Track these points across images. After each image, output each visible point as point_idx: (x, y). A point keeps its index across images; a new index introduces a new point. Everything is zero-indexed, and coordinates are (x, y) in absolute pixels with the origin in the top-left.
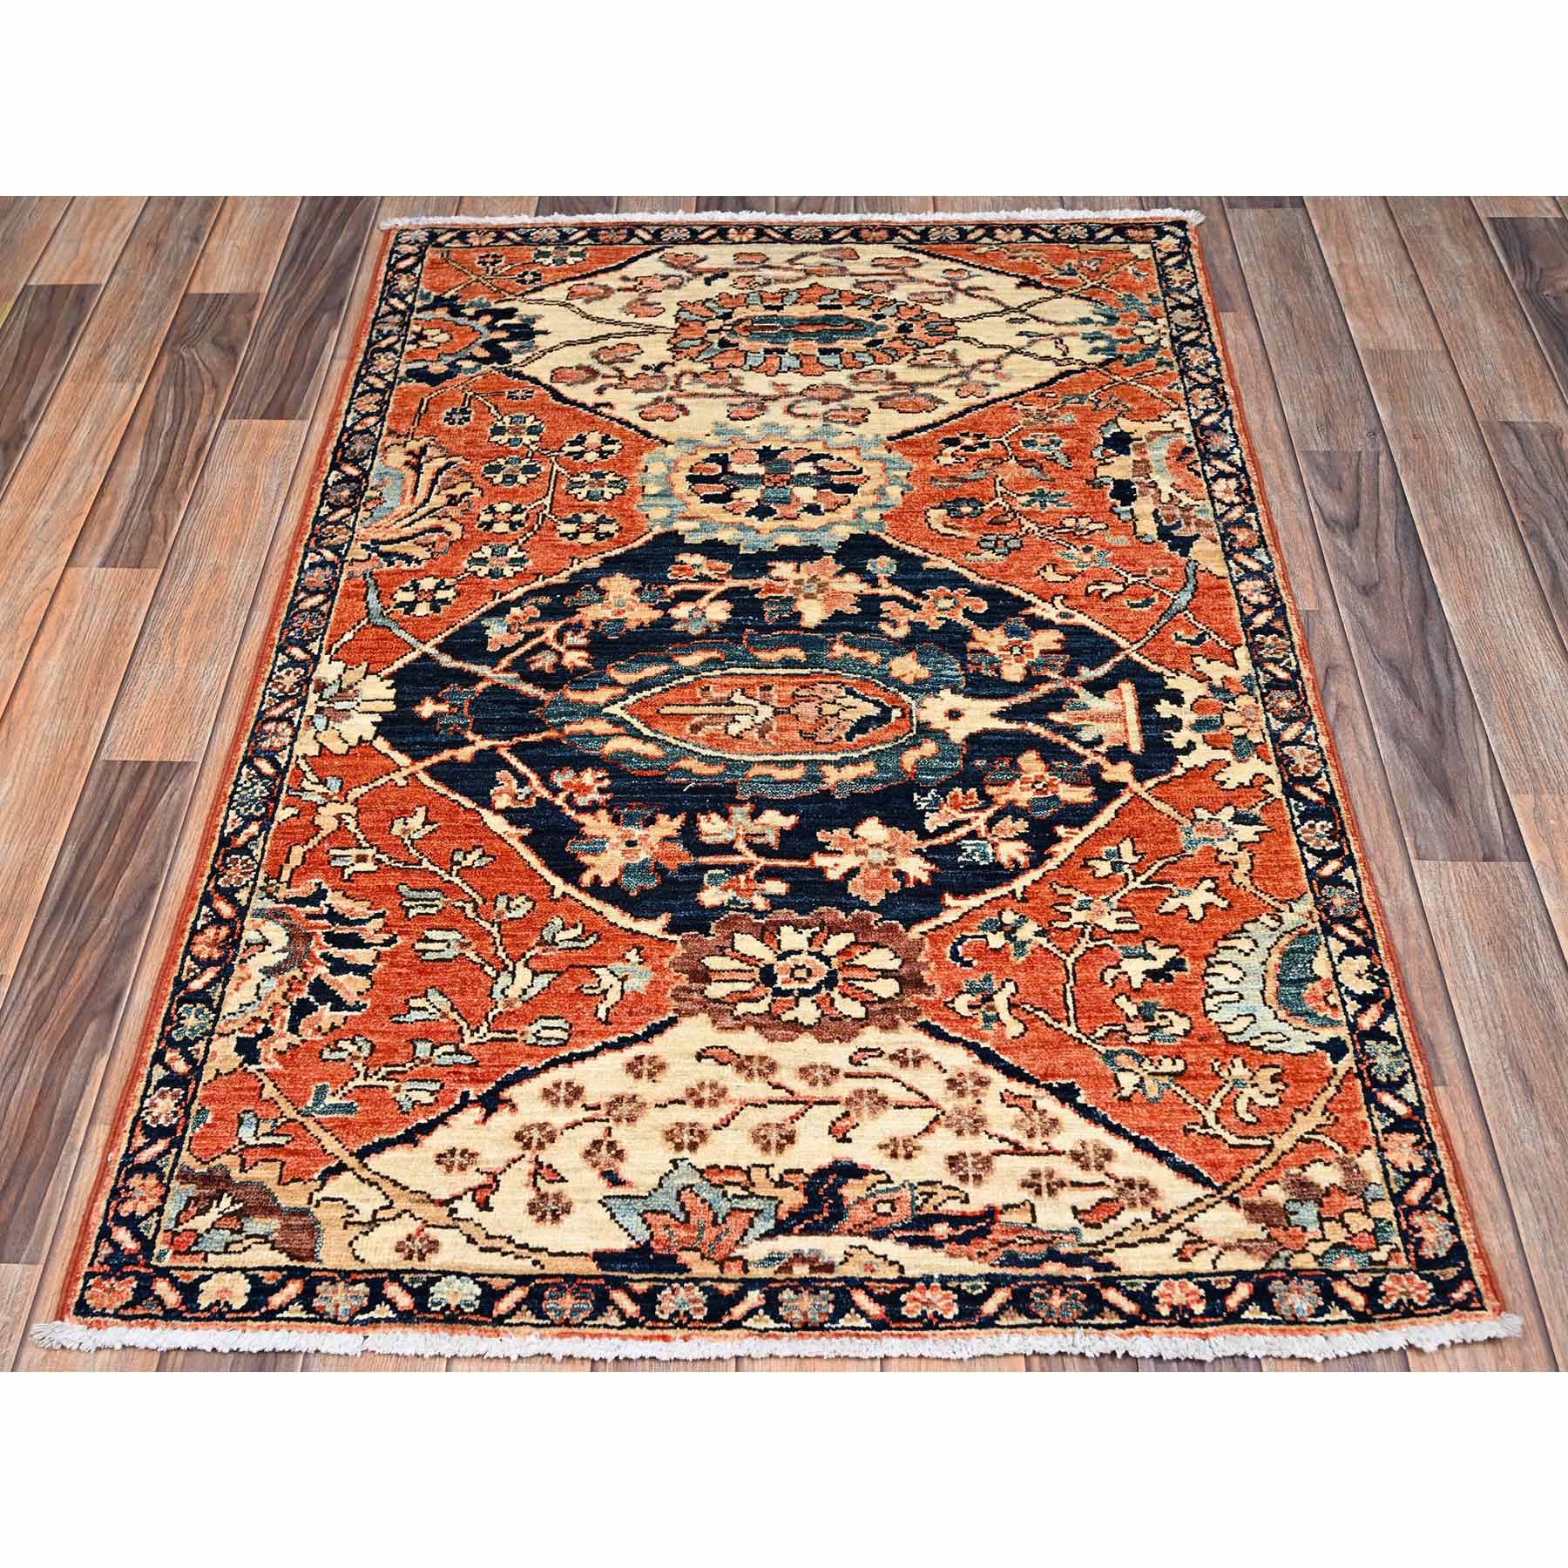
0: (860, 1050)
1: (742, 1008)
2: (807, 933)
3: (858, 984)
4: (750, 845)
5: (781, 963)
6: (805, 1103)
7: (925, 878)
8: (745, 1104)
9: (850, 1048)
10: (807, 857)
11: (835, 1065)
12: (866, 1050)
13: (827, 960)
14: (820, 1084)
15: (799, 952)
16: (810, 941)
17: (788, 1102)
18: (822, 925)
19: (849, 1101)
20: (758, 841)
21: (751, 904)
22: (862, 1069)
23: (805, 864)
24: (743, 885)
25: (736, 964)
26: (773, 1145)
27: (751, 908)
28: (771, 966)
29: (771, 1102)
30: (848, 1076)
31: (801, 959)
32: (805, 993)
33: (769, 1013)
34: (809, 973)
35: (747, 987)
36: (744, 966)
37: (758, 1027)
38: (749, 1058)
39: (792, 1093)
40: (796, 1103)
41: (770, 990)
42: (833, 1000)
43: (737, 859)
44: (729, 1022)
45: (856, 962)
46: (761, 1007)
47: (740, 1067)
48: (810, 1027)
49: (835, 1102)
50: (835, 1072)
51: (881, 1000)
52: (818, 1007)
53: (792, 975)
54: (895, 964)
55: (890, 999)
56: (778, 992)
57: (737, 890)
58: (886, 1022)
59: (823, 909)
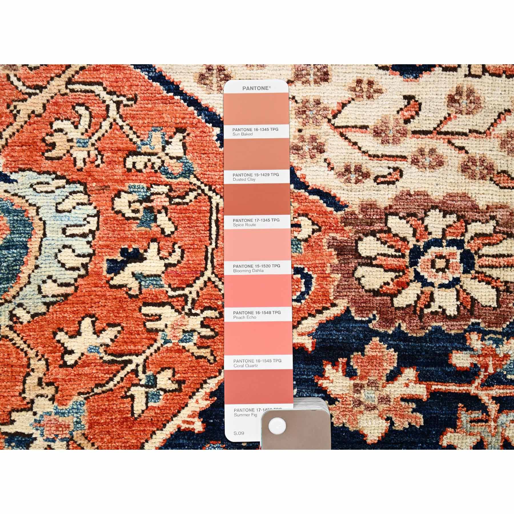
0: (393, 183)
1: (488, 228)
2: (434, 307)
3: (392, 252)
4: (484, 408)
5: (456, 275)
6: (440, 133)
7: (328, 368)
8: (486, 133)
9: (403, 185)
10: (433, 395)
11: (414, 168)
12: (389, 183)
13: (418, 277)
14: (427, 150)
15: (441, 286)
16: (432, 298)
17: (452, 133)
18: (421, 316)
19: (404, 134)
20: (477, 414)
21: (483, 339)
22: (392, 164)
23: (436, 387)
24: (490, 361)
25: (495, 273)
26: (465, 94)
27: (483, 334)
28: (465, 272)
29: (465, 134)
30: (404, 158)
31: (439, 279)
32: (437, 243)
33: (467, 223)
34: (433, 263)
35: (486, 250)
36: (488, 271)
37: (475, 208)
38: (483, 178)
39: (449, 142)
40: (446, 133)
41: (466, 247)
42: (414, 235)
43: (497, 391)
44: (499, 214)
45: (393, 275)
46: (475, 228)
47: (490, 168)
48: (434, 207)
49: (414, 132)
50: (415, 162)
51: (373, 234)
52: (426, 227)
53: (448, 261)
54: (361, 271)
55: (366, 235)
56: (459, 244)
57: (495, 356)
58: (370, 212)
59: (421, 334)
